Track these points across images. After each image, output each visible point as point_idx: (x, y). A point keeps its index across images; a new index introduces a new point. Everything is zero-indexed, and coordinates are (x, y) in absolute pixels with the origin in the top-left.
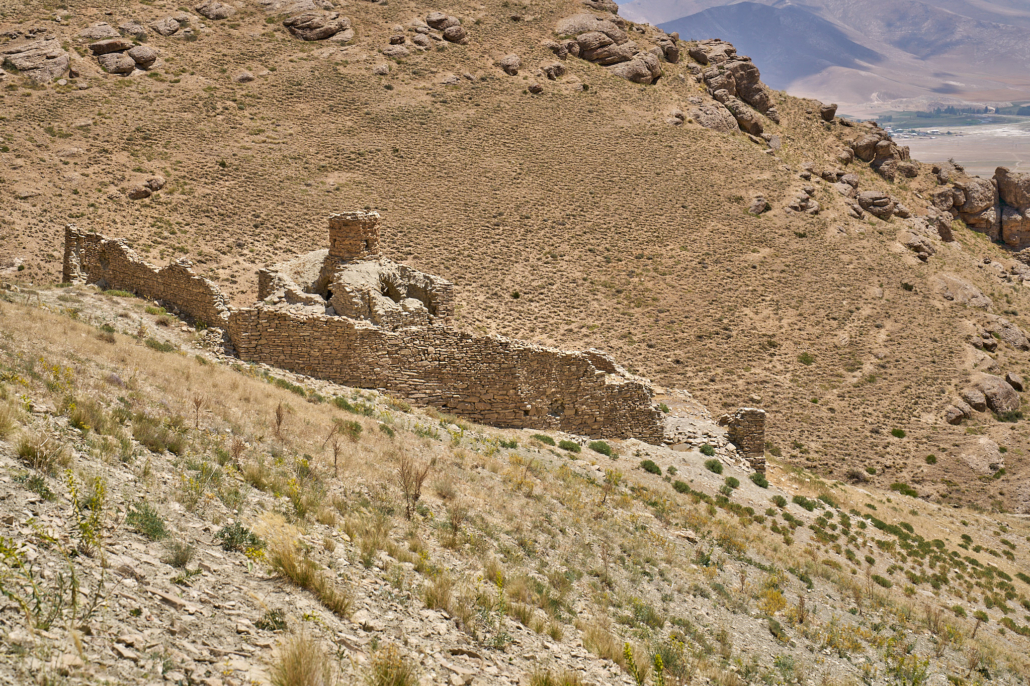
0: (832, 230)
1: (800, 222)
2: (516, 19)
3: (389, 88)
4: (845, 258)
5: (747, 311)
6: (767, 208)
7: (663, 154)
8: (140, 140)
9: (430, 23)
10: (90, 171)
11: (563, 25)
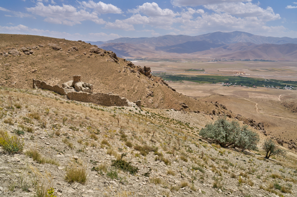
0: (129, 74)
1: (125, 73)
2: (85, 48)
3: (69, 57)
4: (131, 78)
5: (120, 85)
6: (120, 72)
7: (106, 65)
8: (32, 64)
9: (73, 48)
10: (25, 69)
11: (91, 48)
